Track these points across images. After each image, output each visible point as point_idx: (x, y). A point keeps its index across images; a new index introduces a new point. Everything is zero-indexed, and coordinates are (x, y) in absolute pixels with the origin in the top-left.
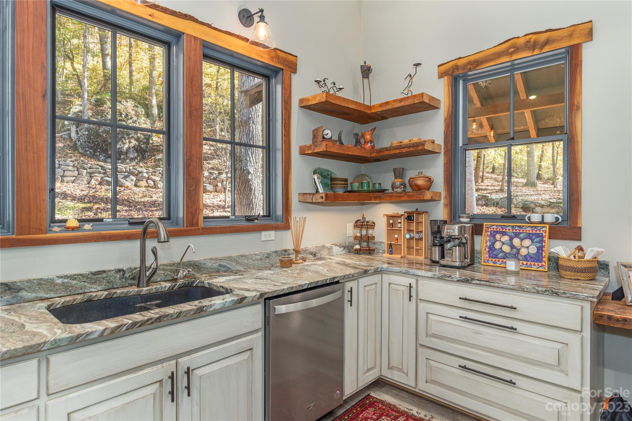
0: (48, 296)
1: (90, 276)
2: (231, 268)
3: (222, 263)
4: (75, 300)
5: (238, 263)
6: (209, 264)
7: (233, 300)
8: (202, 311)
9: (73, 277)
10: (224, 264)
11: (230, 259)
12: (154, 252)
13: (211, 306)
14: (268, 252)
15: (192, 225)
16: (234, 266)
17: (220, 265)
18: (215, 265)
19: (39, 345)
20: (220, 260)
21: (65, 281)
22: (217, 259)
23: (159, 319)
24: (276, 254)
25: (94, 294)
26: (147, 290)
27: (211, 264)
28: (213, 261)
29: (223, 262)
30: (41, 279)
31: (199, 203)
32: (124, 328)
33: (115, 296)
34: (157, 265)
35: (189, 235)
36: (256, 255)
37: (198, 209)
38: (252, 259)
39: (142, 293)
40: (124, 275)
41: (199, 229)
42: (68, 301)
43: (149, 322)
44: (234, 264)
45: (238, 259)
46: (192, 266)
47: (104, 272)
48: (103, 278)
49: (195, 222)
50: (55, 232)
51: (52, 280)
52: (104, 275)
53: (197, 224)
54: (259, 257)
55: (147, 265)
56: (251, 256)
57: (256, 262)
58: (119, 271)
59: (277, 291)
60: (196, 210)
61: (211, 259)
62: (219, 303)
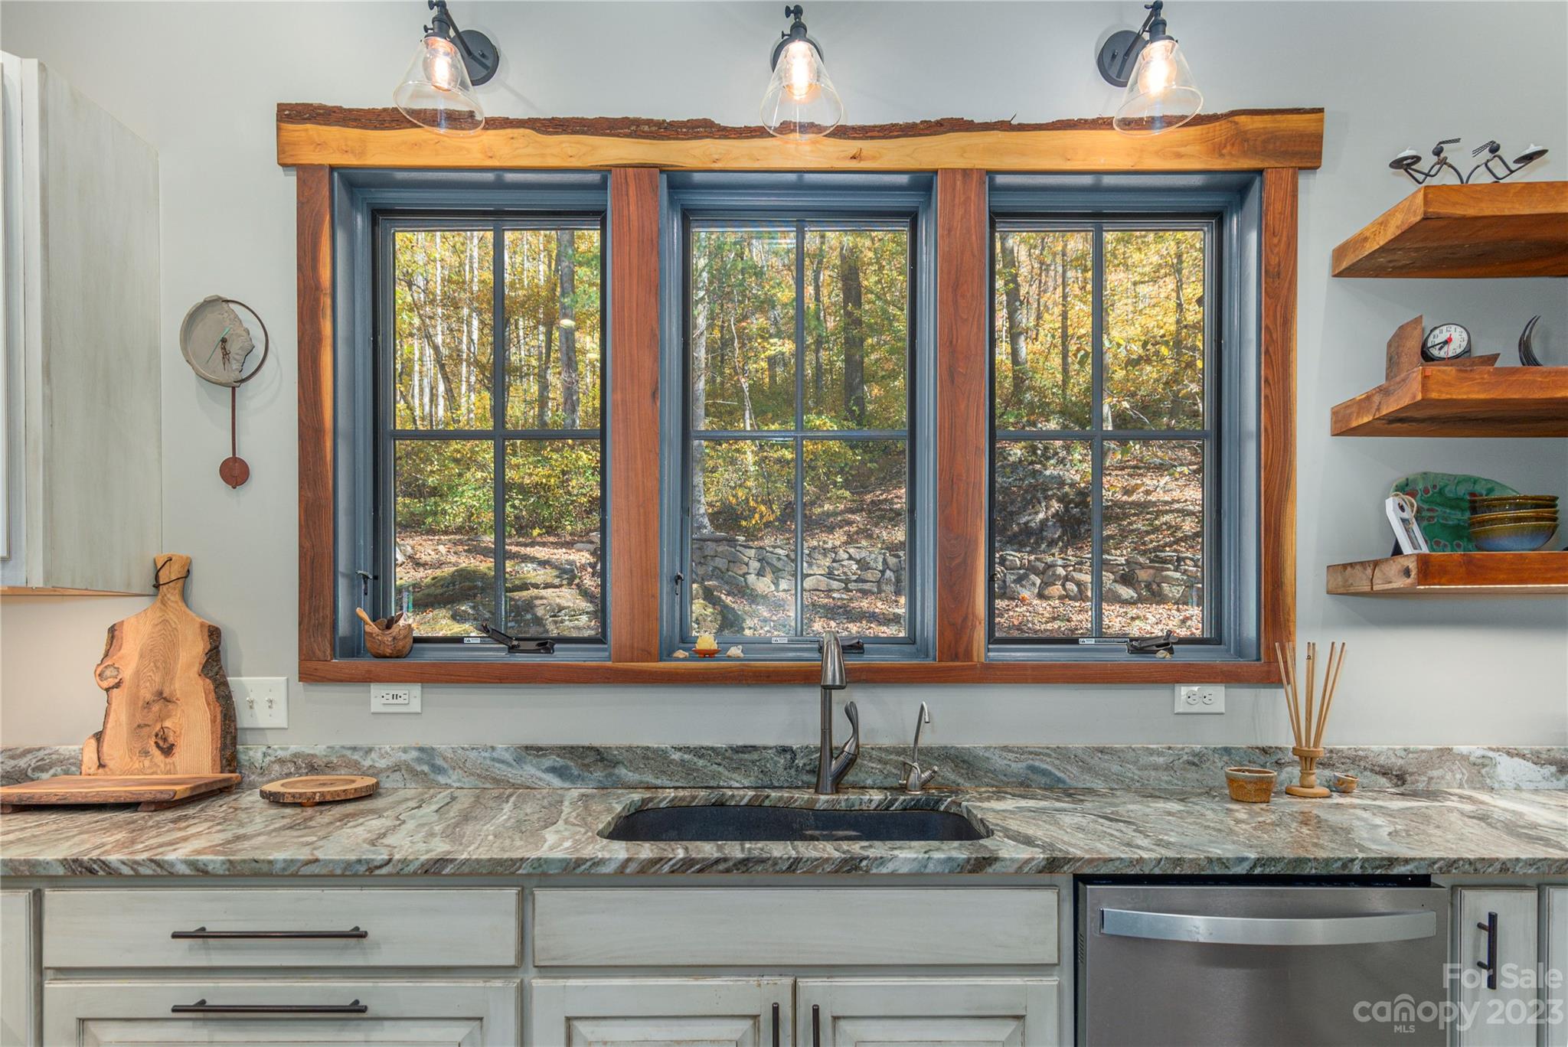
0: (658, 782)
1: (729, 753)
2: (1068, 780)
3: (1037, 764)
5: (1086, 768)
6: (999, 762)
7: (950, 859)
8: (857, 868)
9: (699, 752)
10: (1044, 766)
11: (1062, 754)
12: (851, 714)
13: (882, 861)
14: (1198, 747)
15: (956, 658)
16: (1072, 775)
17: (1033, 769)
18: (1018, 767)
19: (513, 861)
20: (1031, 753)
21: (686, 756)
22: (1022, 751)
23: (744, 864)
24: (1225, 758)
25: (729, 793)
26: (827, 801)
27: (1005, 762)
28: (1011, 756)
29: (1041, 760)
30: (648, 748)
31: (974, 602)
32: (666, 868)
33: (767, 803)
34: (857, 746)
35: (946, 682)
36: (1151, 752)
37: (971, 617)
38: (1135, 763)
39: (817, 806)
40: (793, 759)
41: (973, 668)
42: (682, 799)
43: (722, 867)
44: (1075, 770)
45: (1089, 760)
46: (953, 761)
47: (754, 748)
48: (753, 762)
49: (961, 650)
50: (678, 659)
51: (665, 751)
52: (755, 756)
53: (968, 655)
54: (1161, 760)
55: (835, 743)
56: (1133, 754)
57: (1153, 773)
58: (784, 750)
59: (1111, 860)
60: (965, 619)
61: (1005, 749)
62: (906, 859)
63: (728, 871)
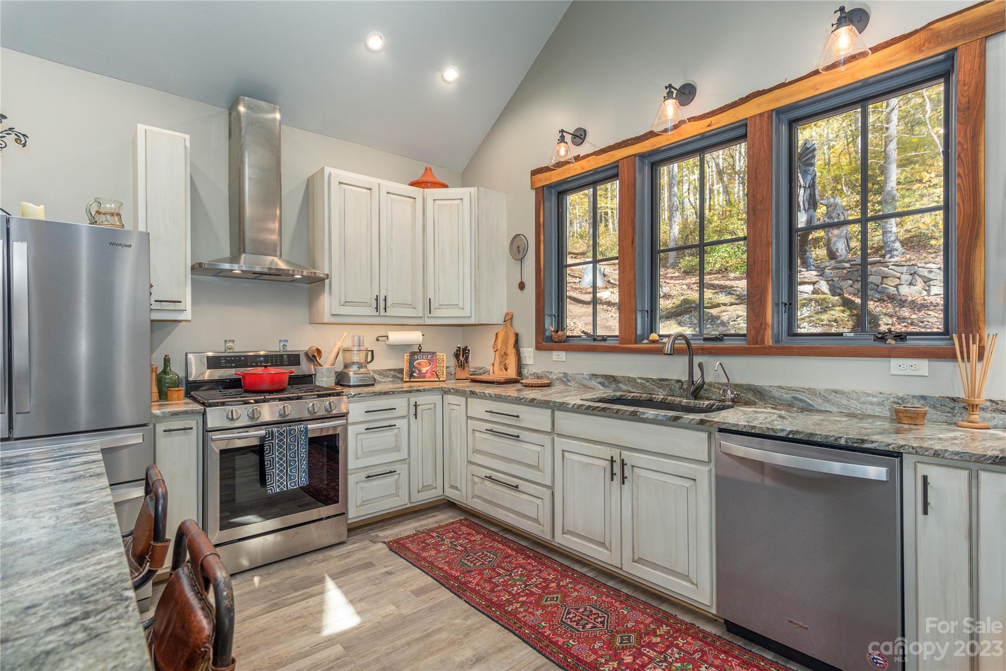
0: (633, 390)
1: (658, 381)
2: (815, 405)
3: (797, 396)
4: (641, 397)
5: (826, 400)
6: (776, 393)
8: (636, 415)
9: (647, 380)
10: (801, 397)
11: (812, 392)
12: (701, 366)
14: (901, 394)
15: (757, 343)
16: (817, 403)
17: (795, 398)
18: (787, 397)
20: (794, 390)
21: (643, 381)
22: (789, 389)
23: (604, 409)
24: (922, 402)
25: (654, 396)
26: (686, 402)
27: (780, 393)
28: (783, 391)
29: (800, 394)
30: (629, 377)
31: (766, 316)
32: (584, 408)
33: (667, 401)
34: (703, 381)
35: (751, 354)
36: (868, 395)
37: (764, 324)
38: (857, 400)
39: (682, 404)
40: (682, 385)
41: (765, 348)
42: (637, 397)
43: (598, 409)
44: (820, 401)
45: (828, 396)
46: (753, 391)
47: (667, 380)
48: (667, 385)
49: (759, 339)
50: (643, 344)
51: (635, 379)
52: (667, 383)
53: (763, 341)
54: (875, 400)
55: (694, 380)
56: (856, 395)
57: (870, 406)
58: (679, 381)
59: (725, 423)
60: (761, 324)
61: (780, 387)
63: (600, 411)
